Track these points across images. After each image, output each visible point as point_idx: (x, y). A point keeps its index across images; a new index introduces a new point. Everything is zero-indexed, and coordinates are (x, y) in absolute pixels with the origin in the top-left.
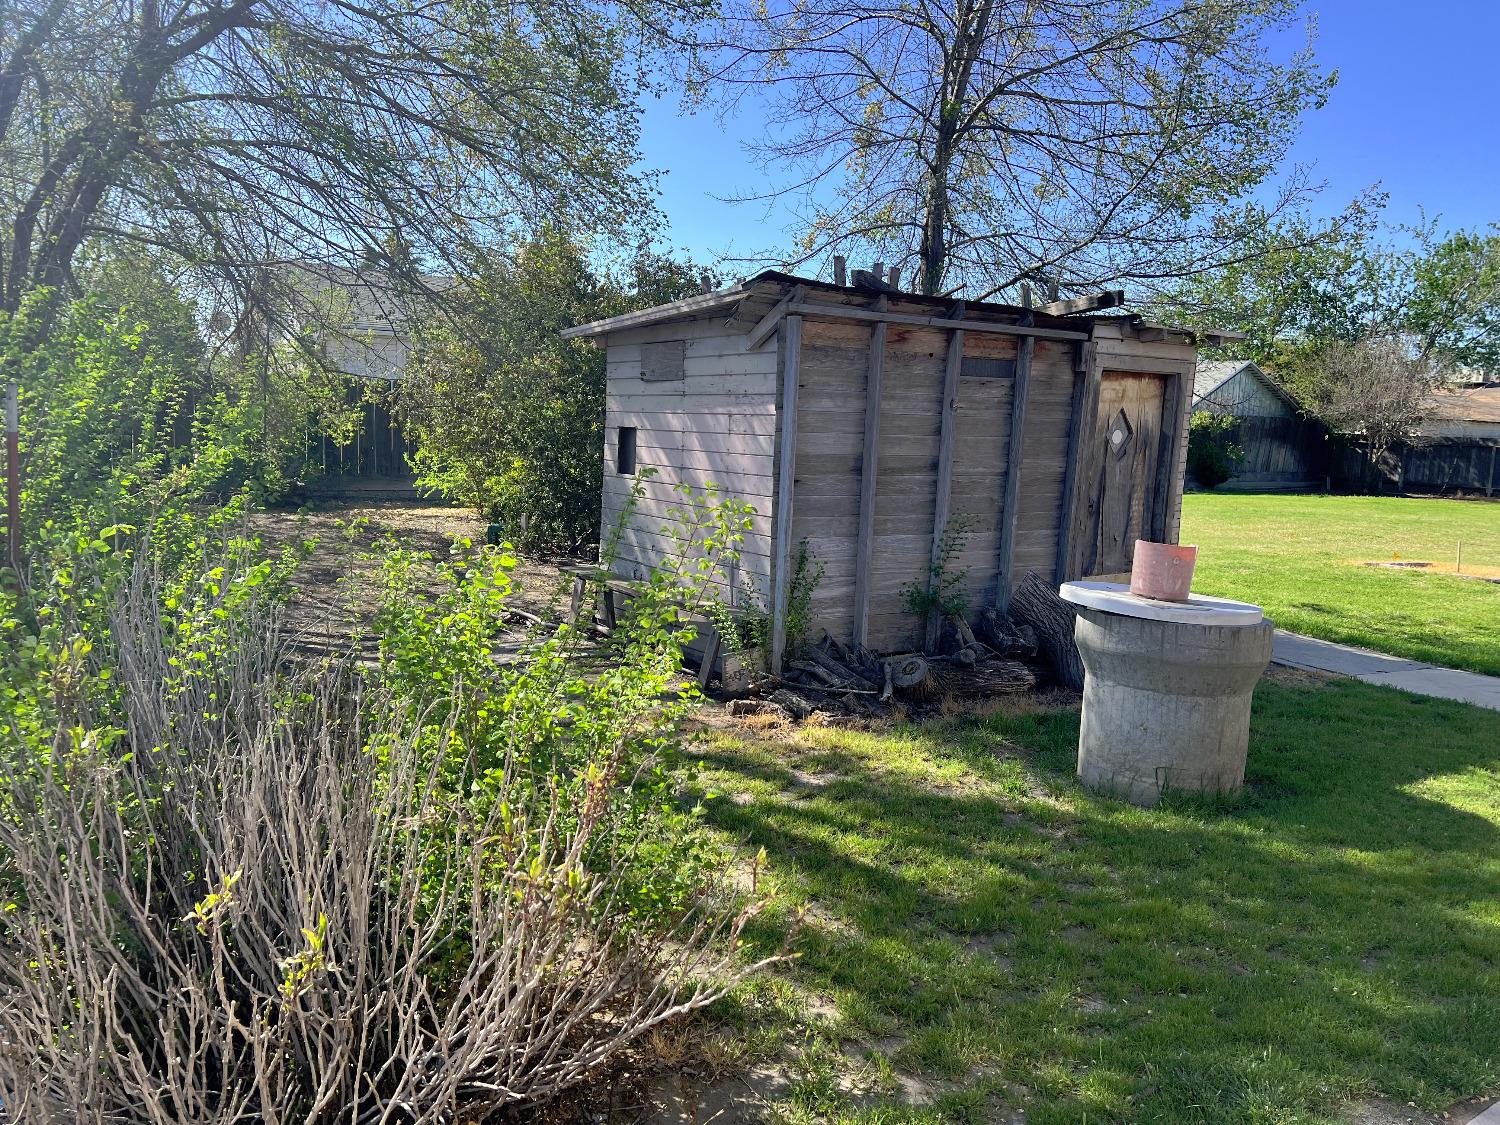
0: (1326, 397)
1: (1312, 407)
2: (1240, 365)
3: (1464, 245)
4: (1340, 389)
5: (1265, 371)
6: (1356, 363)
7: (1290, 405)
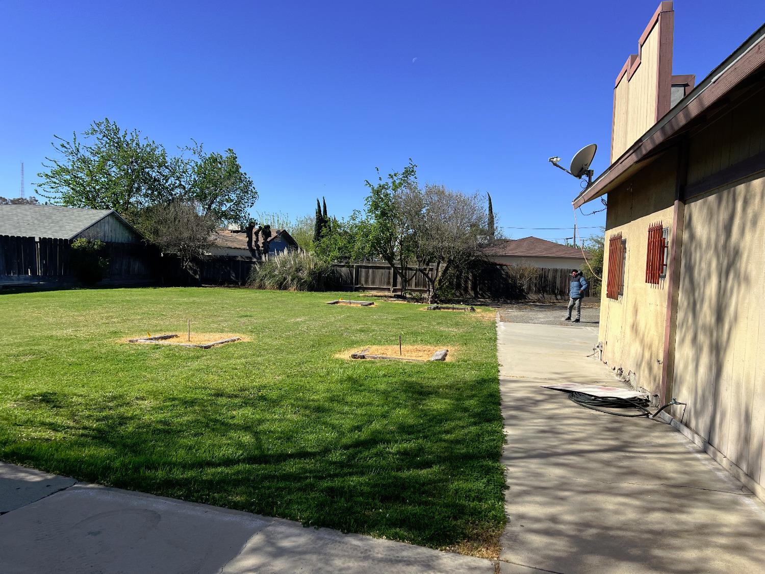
0: (156, 232)
1: (150, 237)
2: (105, 212)
3: (215, 160)
4: (163, 229)
5: (123, 216)
6: (171, 216)
7: (138, 236)
